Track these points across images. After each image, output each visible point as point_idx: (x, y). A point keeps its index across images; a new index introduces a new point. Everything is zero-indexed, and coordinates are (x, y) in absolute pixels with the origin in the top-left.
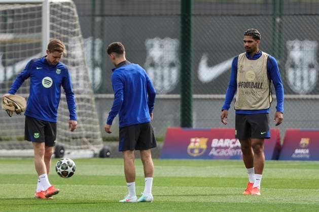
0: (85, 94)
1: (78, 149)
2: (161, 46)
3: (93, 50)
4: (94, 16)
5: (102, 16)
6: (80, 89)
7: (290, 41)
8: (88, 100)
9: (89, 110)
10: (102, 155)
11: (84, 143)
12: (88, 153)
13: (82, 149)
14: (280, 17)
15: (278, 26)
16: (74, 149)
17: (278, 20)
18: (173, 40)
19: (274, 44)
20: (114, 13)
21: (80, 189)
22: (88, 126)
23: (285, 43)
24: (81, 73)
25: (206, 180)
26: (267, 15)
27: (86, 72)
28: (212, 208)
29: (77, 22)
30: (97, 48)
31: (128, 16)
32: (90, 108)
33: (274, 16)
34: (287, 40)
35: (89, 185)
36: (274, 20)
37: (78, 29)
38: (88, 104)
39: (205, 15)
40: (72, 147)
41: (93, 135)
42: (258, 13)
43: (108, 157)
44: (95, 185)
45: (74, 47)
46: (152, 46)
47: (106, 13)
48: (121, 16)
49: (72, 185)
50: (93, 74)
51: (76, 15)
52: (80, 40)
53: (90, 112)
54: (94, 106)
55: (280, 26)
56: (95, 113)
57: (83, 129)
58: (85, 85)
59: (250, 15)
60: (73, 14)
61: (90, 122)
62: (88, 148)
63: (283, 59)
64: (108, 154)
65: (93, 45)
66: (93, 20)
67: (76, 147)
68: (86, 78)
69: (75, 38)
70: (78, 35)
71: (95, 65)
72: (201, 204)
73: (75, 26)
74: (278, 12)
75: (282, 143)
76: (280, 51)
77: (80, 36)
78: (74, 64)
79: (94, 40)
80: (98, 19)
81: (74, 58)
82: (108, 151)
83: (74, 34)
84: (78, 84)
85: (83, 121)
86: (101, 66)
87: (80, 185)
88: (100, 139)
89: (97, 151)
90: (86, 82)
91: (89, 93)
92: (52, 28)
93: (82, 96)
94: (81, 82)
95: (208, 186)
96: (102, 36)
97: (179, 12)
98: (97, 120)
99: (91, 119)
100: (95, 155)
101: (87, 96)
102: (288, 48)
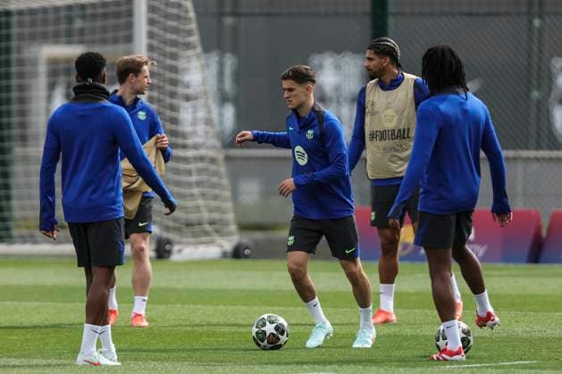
0: (207, 148)
1: (195, 244)
2: (338, 67)
3: (221, 73)
4: (221, 15)
5: (235, 14)
6: (199, 140)
7: (557, 59)
8: (213, 161)
9: (214, 176)
10: (237, 253)
11: (206, 233)
12: (213, 251)
13: (202, 243)
14: (540, 17)
15: (536, 33)
16: (188, 244)
17: (537, 22)
18: (356, 56)
19: (529, 64)
20: (257, 10)
21: (201, 311)
22: (213, 203)
23: (549, 61)
24: (201, 114)
25: (413, 297)
26: (518, 14)
27: (209, 112)
28: (426, 345)
29: (193, 26)
30: (228, 71)
31: (279, 15)
32: (216, 174)
33: (529, 15)
34: (552, 56)
35: (213, 305)
36: (530, 22)
37: (195, 39)
38: (213, 167)
39: (413, 14)
40: (185, 240)
41: (221, 220)
42: (502, 10)
43: (246, 257)
44: (225, 305)
45: (188, 69)
46: (321, 66)
47: (243, 10)
48: (269, 15)
49: (186, 306)
50: (221, 115)
51: (192, 14)
52: (198, 56)
53: (215, 179)
54: (223, 169)
55: (540, 34)
56: (225, 182)
57: (203, 209)
58: (207, 133)
59: (489, 14)
60: (187, 12)
61: (216, 197)
62: (212, 242)
63: (546, 88)
64: (247, 252)
65: (221, 65)
66: (220, 22)
67: (191, 240)
68: (208, 122)
69: (190, 53)
70: (195, 48)
71: (223, 99)
72: (406, 338)
73: (189, 33)
74: (536, 8)
75: (544, 233)
76: (539, 76)
77: (199, 49)
78: (188, 98)
79: (222, 57)
80: (229, 21)
81: (187, 86)
82: (247, 248)
83: (188, 46)
84: (194, 133)
85: (203, 195)
86: (236, 101)
87: (199, 306)
88: (233, 227)
89: (228, 246)
90: (208, 129)
91: (213, 147)
92: (151, 35)
93: (203, 152)
94: (201, 128)
95: (419, 308)
96: (235, 50)
97: (368, 9)
98: (227, 194)
99: (217, 191)
100: (225, 255)
101: (211, 153)
102: (554, 70)
